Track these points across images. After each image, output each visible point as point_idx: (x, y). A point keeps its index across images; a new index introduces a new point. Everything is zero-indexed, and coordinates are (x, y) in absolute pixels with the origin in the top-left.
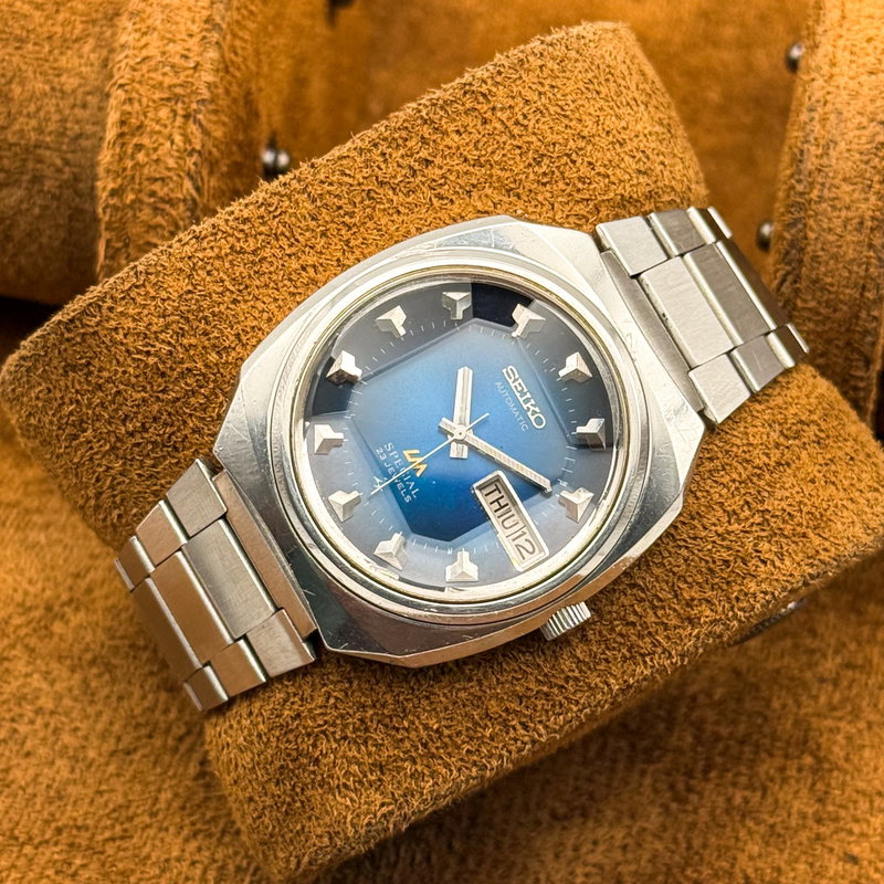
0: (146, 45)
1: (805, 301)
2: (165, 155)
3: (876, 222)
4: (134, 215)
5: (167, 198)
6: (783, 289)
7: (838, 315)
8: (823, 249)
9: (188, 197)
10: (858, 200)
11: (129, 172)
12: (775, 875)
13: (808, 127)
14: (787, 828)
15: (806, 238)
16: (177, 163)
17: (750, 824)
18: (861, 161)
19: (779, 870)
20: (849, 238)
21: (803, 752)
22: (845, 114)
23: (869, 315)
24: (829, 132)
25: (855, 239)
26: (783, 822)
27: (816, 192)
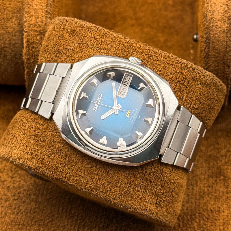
1: (211, 53)
3: (228, 31)
6: (206, 50)
7: (220, 56)
8: (215, 39)
10: (222, 25)
11: (31, 54)
12: (218, 209)
13: (207, 8)
14: (219, 196)
15: (210, 37)
17: (210, 196)
18: (222, 15)
19: (219, 207)
20: (221, 35)
21: (220, 176)
22: (216, 4)
23: (228, 55)
24: (213, 9)
25: (223, 35)
26: (218, 195)
27: (211, 24)
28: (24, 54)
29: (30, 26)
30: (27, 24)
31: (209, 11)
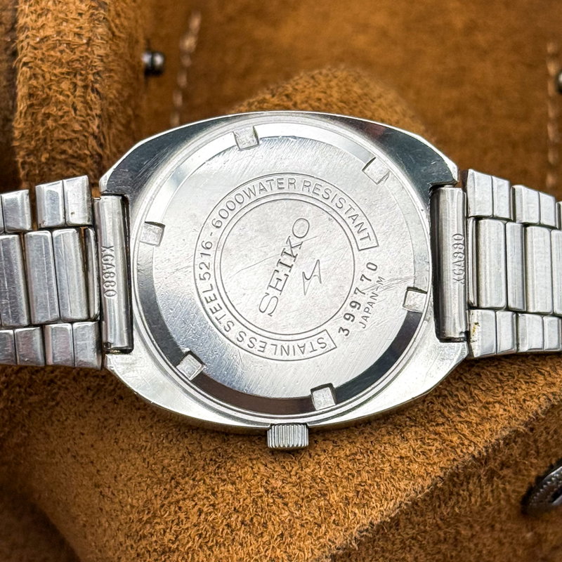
0: (43, 26)
2: (70, 120)
4: (50, 169)
5: (75, 155)
9: (94, 153)
16: (81, 126)
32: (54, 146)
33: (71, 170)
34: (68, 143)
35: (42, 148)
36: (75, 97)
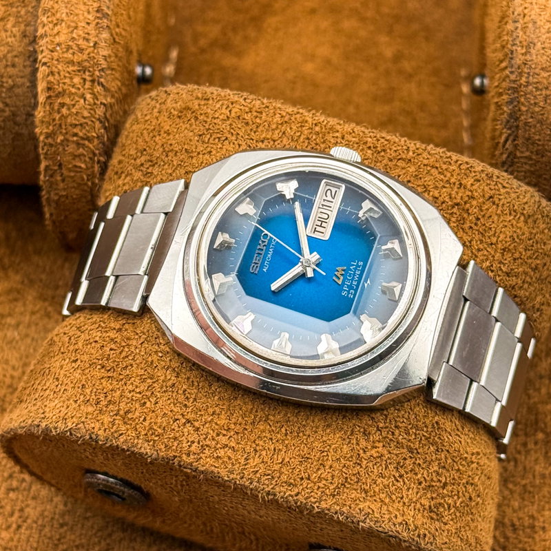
0: (58, 33)
1: (522, 152)
2: (81, 109)
4: (64, 149)
5: (85, 137)
6: (507, 146)
8: (532, 117)
11: (57, 122)
12: (531, 521)
13: (515, 34)
15: (520, 110)
16: (90, 113)
17: (511, 486)
19: (532, 517)
22: (539, 23)
26: (531, 483)
27: (524, 79)
28: (37, 121)
29: (54, 48)
30: (47, 42)
31: (519, 44)
32: (68, 130)
33: (81, 150)
34: (79, 127)
35: (58, 132)
36: (84, 89)
